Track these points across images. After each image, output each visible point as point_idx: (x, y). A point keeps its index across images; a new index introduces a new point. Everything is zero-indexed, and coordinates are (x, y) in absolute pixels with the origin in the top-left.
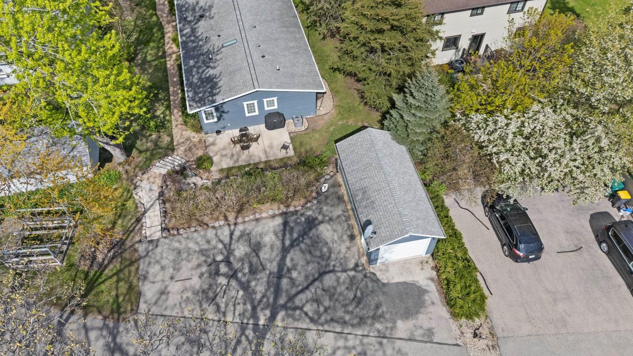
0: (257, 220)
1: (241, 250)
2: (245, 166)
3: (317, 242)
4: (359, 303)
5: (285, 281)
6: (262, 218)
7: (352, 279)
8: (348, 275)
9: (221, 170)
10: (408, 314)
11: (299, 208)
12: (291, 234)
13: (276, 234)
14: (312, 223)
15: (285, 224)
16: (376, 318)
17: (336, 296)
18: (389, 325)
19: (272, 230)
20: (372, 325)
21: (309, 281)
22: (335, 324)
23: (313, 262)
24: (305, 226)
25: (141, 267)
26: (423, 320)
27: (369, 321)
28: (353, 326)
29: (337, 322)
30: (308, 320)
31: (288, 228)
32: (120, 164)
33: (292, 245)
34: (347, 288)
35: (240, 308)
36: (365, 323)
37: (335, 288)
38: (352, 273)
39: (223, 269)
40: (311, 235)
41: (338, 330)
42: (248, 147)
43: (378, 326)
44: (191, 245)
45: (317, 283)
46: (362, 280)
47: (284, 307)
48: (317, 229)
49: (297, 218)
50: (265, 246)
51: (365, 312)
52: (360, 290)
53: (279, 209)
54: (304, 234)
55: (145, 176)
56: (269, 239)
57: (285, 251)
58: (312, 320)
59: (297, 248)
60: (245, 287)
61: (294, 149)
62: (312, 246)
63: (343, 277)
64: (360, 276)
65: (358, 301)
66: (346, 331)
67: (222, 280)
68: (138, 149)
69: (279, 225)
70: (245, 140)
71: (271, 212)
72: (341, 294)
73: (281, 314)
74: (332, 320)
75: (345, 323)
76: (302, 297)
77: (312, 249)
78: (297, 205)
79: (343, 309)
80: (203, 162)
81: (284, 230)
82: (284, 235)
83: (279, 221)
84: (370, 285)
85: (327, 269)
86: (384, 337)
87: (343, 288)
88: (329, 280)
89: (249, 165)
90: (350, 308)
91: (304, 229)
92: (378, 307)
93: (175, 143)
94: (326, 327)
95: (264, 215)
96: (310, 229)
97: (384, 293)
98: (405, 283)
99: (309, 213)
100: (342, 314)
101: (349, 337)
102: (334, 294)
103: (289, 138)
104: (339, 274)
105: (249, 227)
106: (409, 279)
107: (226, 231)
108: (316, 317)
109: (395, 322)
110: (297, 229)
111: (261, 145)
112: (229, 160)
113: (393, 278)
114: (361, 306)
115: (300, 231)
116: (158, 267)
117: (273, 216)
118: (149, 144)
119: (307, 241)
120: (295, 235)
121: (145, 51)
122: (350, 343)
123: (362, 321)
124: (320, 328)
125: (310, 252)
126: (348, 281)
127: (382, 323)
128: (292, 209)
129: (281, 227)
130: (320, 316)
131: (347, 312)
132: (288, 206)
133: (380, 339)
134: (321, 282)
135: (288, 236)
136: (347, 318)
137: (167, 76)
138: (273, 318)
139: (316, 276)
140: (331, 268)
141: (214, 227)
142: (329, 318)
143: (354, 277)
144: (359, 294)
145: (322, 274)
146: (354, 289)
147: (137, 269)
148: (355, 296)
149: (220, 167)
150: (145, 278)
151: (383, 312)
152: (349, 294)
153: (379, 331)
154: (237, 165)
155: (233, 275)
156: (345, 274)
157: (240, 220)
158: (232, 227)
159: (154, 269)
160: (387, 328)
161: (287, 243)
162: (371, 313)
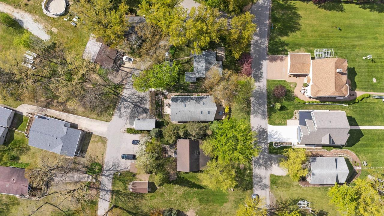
1: (144, 102)
3: (143, 113)
5: (138, 107)
6: (149, 106)
7: (136, 117)
10: (130, 122)
14: (146, 113)
15: (147, 109)
16: (130, 118)
17: (134, 114)
18: (129, 120)
19: (147, 107)
21: (137, 111)
23: (140, 112)
26: (128, 124)
30: (132, 109)
35: (136, 100)
37: (136, 114)
42: (167, 106)
44: (147, 95)
47: (135, 106)
49: (148, 111)
54: (145, 111)
55: (163, 89)
56: (145, 106)
57: (143, 108)
59: (143, 110)
60: (139, 102)
61: (165, 114)
65: (133, 116)
67: (140, 99)
73: (134, 106)
74: (131, 112)
76: (135, 109)
80: (166, 98)
89: (163, 106)
93: (171, 93)
99: (148, 113)
105: (148, 104)
106: (134, 124)
107: (148, 100)
111: (167, 108)
117: (149, 108)
118: (171, 89)
122: (128, 114)
123: (130, 116)
128: (150, 110)
135: (145, 109)
136: (131, 114)
138: (133, 105)
141: (149, 98)
145: (138, 113)
149: (164, 101)
153: (128, 118)
154: (164, 103)
155: (141, 100)
157: (149, 102)
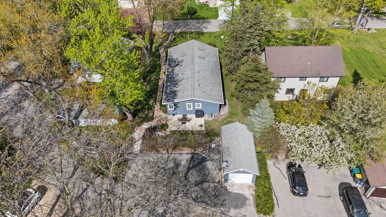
0: (181, 154)
2: (181, 131)
3: (204, 168)
4: (216, 197)
6: (182, 154)
7: (216, 187)
8: (214, 185)
9: (171, 131)
10: (236, 207)
11: (200, 152)
12: (194, 163)
13: (187, 161)
14: (204, 160)
15: (192, 158)
16: (222, 205)
17: (207, 192)
18: (227, 209)
19: (185, 159)
20: (220, 208)
21: (197, 184)
22: (203, 204)
23: (200, 176)
24: (201, 160)
25: (129, 164)
26: (243, 211)
27: (219, 206)
28: (211, 206)
29: (205, 203)
30: (192, 199)
31: (193, 160)
32: (130, 121)
33: (193, 167)
34: (212, 190)
36: (217, 206)
37: (207, 189)
38: (216, 184)
40: (202, 164)
41: (204, 206)
42: (185, 123)
43: (222, 209)
44: (151, 159)
45: (200, 185)
46: (220, 188)
48: (206, 163)
49: (198, 156)
50: (181, 165)
51: (218, 201)
52: (218, 192)
53: (191, 151)
54: (199, 163)
55: (139, 128)
56: (184, 163)
57: (189, 169)
58: (194, 200)
59: (195, 169)
61: (205, 127)
62: (202, 169)
63: (211, 185)
64: (220, 186)
65: (216, 196)
66: (207, 208)
68: (138, 116)
69: (189, 158)
70: (184, 120)
71: (187, 152)
72: (209, 192)
74: (202, 202)
75: (208, 204)
77: (201, 171)
78: (199, 151)
79: (208, 198)
80: (164, 126)
81: (191, 160)
82: (190, 162)
83: (190, 156)
84: (223, 191)
85: (206, 180)
86: (224, 214)
87: (211, 190)
88: (205, 185)
89: (184, 131)
90: (212, 199)
91: (200, 161)
92: (224, 201)
93: (154, 117)
94: (199, 204)
95: (184, 152)
96: (203, 162)
97: (228, 196)
98: (239, 194)
99: (204, 155)
100: (207, 200)
101: (208, 210)
102: (206, 191)
103: (204, 122)
104: (210, 183)
105: (177, 156)
106: (241, 192)
108: (196, 199)
109: (230, 209)
110: (197, 161)
111: (191, 124)
112: (175, 127)
113: (234, 190)
114: (217, 199)
115: (198, 162)
116: (135, 165)
117: (188, 154)
118: (143, 115)
119: (200, 167)
120: (195, 163)
121: (151, 76)
123: (215, 205)
124: (196, 204)
125: (200, 172)
126: (214, 187)
127: (224, 208)
128: (196, 152)
129: (190, 159)
130: (198, 199)
131: (210, 200)
132: (195, 151)
133: (221, 214)
134: (202, 185)
135: (192, 163)
136: (209, 202)
137: (158, 88)
139: (200, 182)
140: (208, 180)
141: (161, 153)
142: (201, 200)
143: (217, 186)
144: (217, 193)
145: (203, 182)
146: (215, 191)
147: (127, 164)
148: (215, 194)
149: (171, 130)
150: (129, 168)
151: (226, 203)
152: (213, 193)
153: (222, 211)
154: (178, 130)
156: (213, 184)
157: (173, 152)
158: (169, 155)
159: (134, 166)
160: (226, 210)
161: (191, 166)
162: (220, 203)
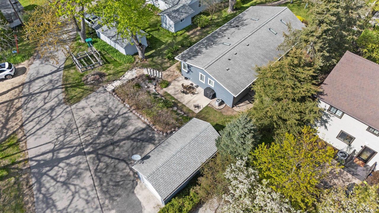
0: (139, 118)
1: (119, 121)
2: (174, 99)
4: (115, 186)
5: (111, 147)
8: (129, 172)
9: (166, 92)
12: (139, 135)
13: (135, 129)
14: (151, 140)
15: (144, 130)
16: (111, 198)
17: (114, 173)
18: (110, 207)
19: (137, 126)
20: (106, 198)
21: (117, 157)
22: (98, 181)
23: (128, 153)
25: (91, 94)
28: (101, 189)
30: (95, 168)
31: (142, 132)
32: (139, 58)
33: (132, 139)
35: (89, 138)
36: (105, 194)
37: (118, 170)
39: (105, 121)
40: (144, 143)
41: (96, 184)
44: (111, 103)
46: (130, 180)
47: (97, 154)
48: (149, 144)
49: (150, 133)
50: (126, 129)
51: (112, 191)
52: (124, 183)
53: (150, 122)
55: (139, 69)
56: (131, 128)
57: (128, 138)
59: (132, 142)
60: (100, 134)
61: (201, 111)
62: (138, 147)
63: (126, 171)
64: (132, 178)
65: (117, 184)
66: (97, 188)
67: (99, 124)
69: (141, 128)
71: (146, 120)
72: (117, 175)
73: (93, 156)
74: (100, 178)
75: (101, 185)
76: (106, 159)
78: (157, 128)
79: (108, 180)
82: (137, 133)
83: (144, 126)
84: (129, 185)
85: (127, 161)
86: (101, 208)
87: (121, 174)
88: (122, 165)
90: (111, 183)
91: (146, 139)
92: (118, 196)
93: (168, 69)
95: (143, 119)
97: (128, 195)
98: (140, 203)
99: (156, 136)
103: (206, 105)
105: (133, 117)
107: (125, 111)
111: (192, 98)
112: (174, 91)
115: (143, 138)
117: (145, 123)
126: (126, 174)
127: (109, 202)
128: (153, 127)
130: (100, 172)
131: (108, 183)
133: (99, 206)
134: (119, 162)
138: (89, 153)
139: (121, 158)
141: (125, 105)
144: (121, 183)
150: (87, 99)
151: (116, 200)
152: (118, 179)
153: (104, 204)
154: (173, 96)
155: (103, 126)
157: (134, 111)
159: (93, 99)
161: (133, 136)
162: (113, 194)
